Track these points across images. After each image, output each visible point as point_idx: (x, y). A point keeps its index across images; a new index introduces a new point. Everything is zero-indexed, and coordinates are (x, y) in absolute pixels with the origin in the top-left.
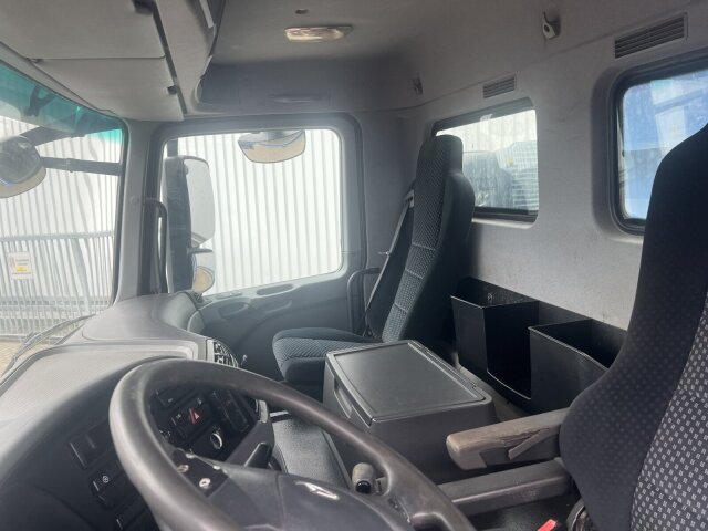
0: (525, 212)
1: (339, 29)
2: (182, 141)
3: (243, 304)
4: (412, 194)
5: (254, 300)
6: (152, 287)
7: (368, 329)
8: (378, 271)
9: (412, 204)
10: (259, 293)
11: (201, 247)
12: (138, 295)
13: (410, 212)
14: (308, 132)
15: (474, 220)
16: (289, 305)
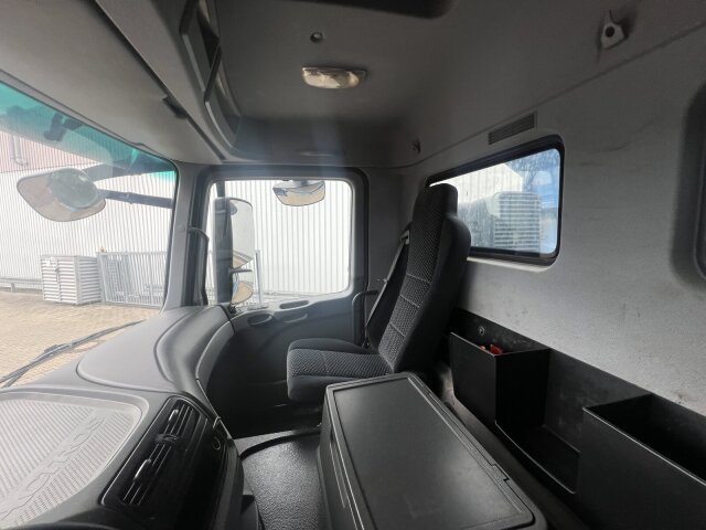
0: (536, 255)
1: (354, 73)
2: (228, 184)
3: (268, 315)
4: (407, 233)
5: (276, 313)
6: (195, 299)
7: (367, 341)
8: (376, 293)
9: (407, 242)
10: (282, 307)
11: (244, 267)
12: (182, 306)
13: (405, 249)
14: (327, 183)
15: (469, 259)
16: (305, 317)
